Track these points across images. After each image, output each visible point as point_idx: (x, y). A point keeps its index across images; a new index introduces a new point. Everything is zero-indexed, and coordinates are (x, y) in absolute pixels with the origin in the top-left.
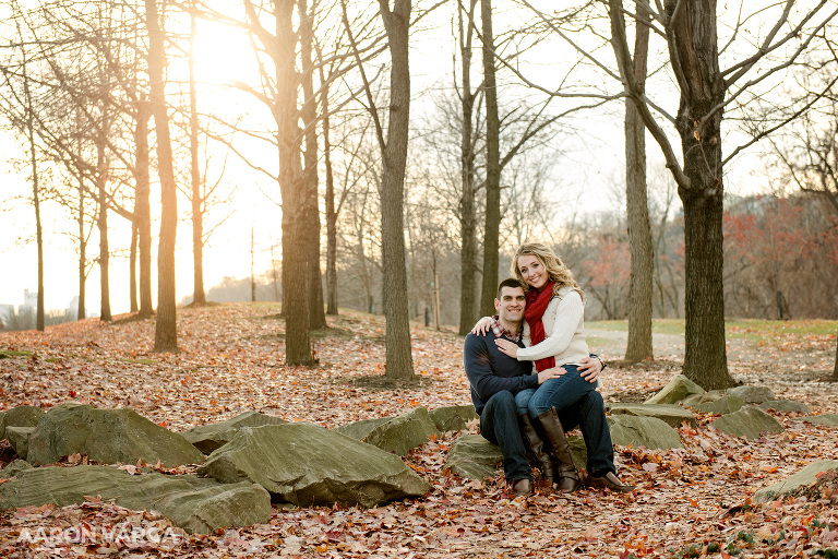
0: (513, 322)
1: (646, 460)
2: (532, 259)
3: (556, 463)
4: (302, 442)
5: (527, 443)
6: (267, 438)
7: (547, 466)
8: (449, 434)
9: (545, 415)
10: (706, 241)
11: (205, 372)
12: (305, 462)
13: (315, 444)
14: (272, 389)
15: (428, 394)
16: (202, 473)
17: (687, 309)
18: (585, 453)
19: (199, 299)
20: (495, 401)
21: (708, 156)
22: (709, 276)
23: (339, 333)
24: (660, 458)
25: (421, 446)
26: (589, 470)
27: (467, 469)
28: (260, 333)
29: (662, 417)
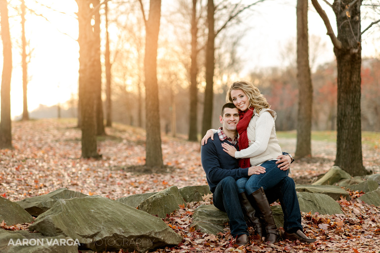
0: (232, 131)
1: (321, 221)
2: (239, 92)
3: (264, 224)
4: (98, 209)
5: (245, 211)
6: (75, 207)
7: (258, 226)
8: (191, 204)
9: (256, 192)
10: (351, 82)
11: (30, 162)
12: (101, 223)
13: (106, 211)
14: (73, 173)
15: (173, 177)
16: (32, 230)
17: (338, 125)
18: (282, 218)
19: (26, 116)
20: (223, 183)
21: (353, 28)
22: (352, 104)
23: (113, 138)
24: (329, 220)
25: (175, 212)
26: (285, 228)
27: (206, 228)
28: (64, 138)
29: (328, 194)
